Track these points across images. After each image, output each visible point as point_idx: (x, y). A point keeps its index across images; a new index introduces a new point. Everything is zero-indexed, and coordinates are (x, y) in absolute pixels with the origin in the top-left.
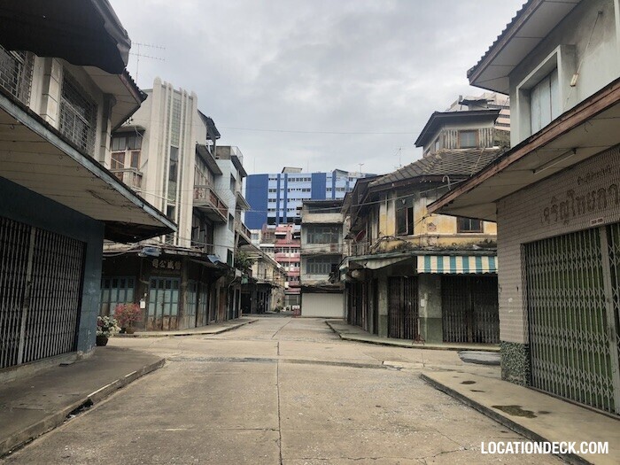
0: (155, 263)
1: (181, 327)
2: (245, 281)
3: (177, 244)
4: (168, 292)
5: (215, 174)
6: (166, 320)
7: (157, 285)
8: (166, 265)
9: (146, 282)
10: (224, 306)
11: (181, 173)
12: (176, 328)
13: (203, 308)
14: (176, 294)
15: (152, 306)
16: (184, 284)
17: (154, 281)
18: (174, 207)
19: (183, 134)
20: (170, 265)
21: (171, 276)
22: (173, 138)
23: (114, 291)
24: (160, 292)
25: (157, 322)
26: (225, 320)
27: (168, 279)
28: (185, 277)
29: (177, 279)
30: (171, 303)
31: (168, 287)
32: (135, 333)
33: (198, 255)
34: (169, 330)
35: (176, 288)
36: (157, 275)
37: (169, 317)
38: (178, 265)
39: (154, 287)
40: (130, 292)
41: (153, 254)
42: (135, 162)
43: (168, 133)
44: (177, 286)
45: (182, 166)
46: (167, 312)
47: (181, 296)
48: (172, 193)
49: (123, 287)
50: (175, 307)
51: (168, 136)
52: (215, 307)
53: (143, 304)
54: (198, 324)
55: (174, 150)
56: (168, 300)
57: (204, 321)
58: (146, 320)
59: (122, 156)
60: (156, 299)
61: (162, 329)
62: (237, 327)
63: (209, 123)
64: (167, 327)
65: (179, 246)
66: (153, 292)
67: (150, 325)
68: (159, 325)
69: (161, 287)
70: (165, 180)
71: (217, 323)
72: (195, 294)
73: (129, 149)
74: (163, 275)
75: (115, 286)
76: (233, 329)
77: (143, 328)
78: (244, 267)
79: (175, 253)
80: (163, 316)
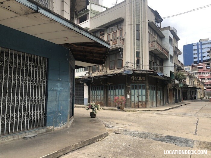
0: (133, 78)
1: (147, 106)
2: (181, 85)
3: (142, 68)
4: (140, 91)
5: (162, 37)
6: (140, 103)
7: (135, 88)
8: (138, 78)
9: (129, 87)
10: (172, 97)
11: (142, 36)
12: (145, 107)
13: (160, 98)
14: (144, 91)
15: (133, 97)
16: (148, 87)
17: (133, 86)
18: (139, 52)
19: (142, 18)
20: (140, 79)
21: (141, 83)
22: (137, 20)
23: (117, 91)
24: (136, 91)
25: (136, 104)
26: (174, 103)
27: (140, 85)
28: (147, 84)
29: (144, 85)
30: (142, 96)
31: (140, 88)
32: (125, 109)
33: (152, 73)
34: (142, 108)
35: (144, 89)
36: (134, 83)
37: (142, 102)
38: (144, 78)
39: (133, 88)
40: (123, 91)
41: (129, 73)
42: (121, 34)
43: (134, 18)
44: (144, 88)
45: (142, 33)
46: (140, 100)
47: (146, 93)
48: (138, 46)
49: (120, 89)
50: (144, 98)
51: (134, 20)
52: (168, 98)
53: (128, 96)
54: (158, 105)
55: (138, 26)
56: (140, 94)
57: (162, 104)
58: (131, 103)
59: (116, 33)
60: (135, 94)
61: (138, 107)
62: (178, 107)
63: (156, 13)
64: (141, 107)
65: (144, 69)
66: (133, 91)
67: (133, 105)
68: (137, 106)
69: (136, 88)
70: (134, 40)
71: (169, 104)
72: (154, 92)
73: (119, 29)
74: (136, 83)
75: (117, 89)
76: (176, 107)
77: (130, 106)
78: (180, 79)
79: (140, 72)
80: (139, 101)
